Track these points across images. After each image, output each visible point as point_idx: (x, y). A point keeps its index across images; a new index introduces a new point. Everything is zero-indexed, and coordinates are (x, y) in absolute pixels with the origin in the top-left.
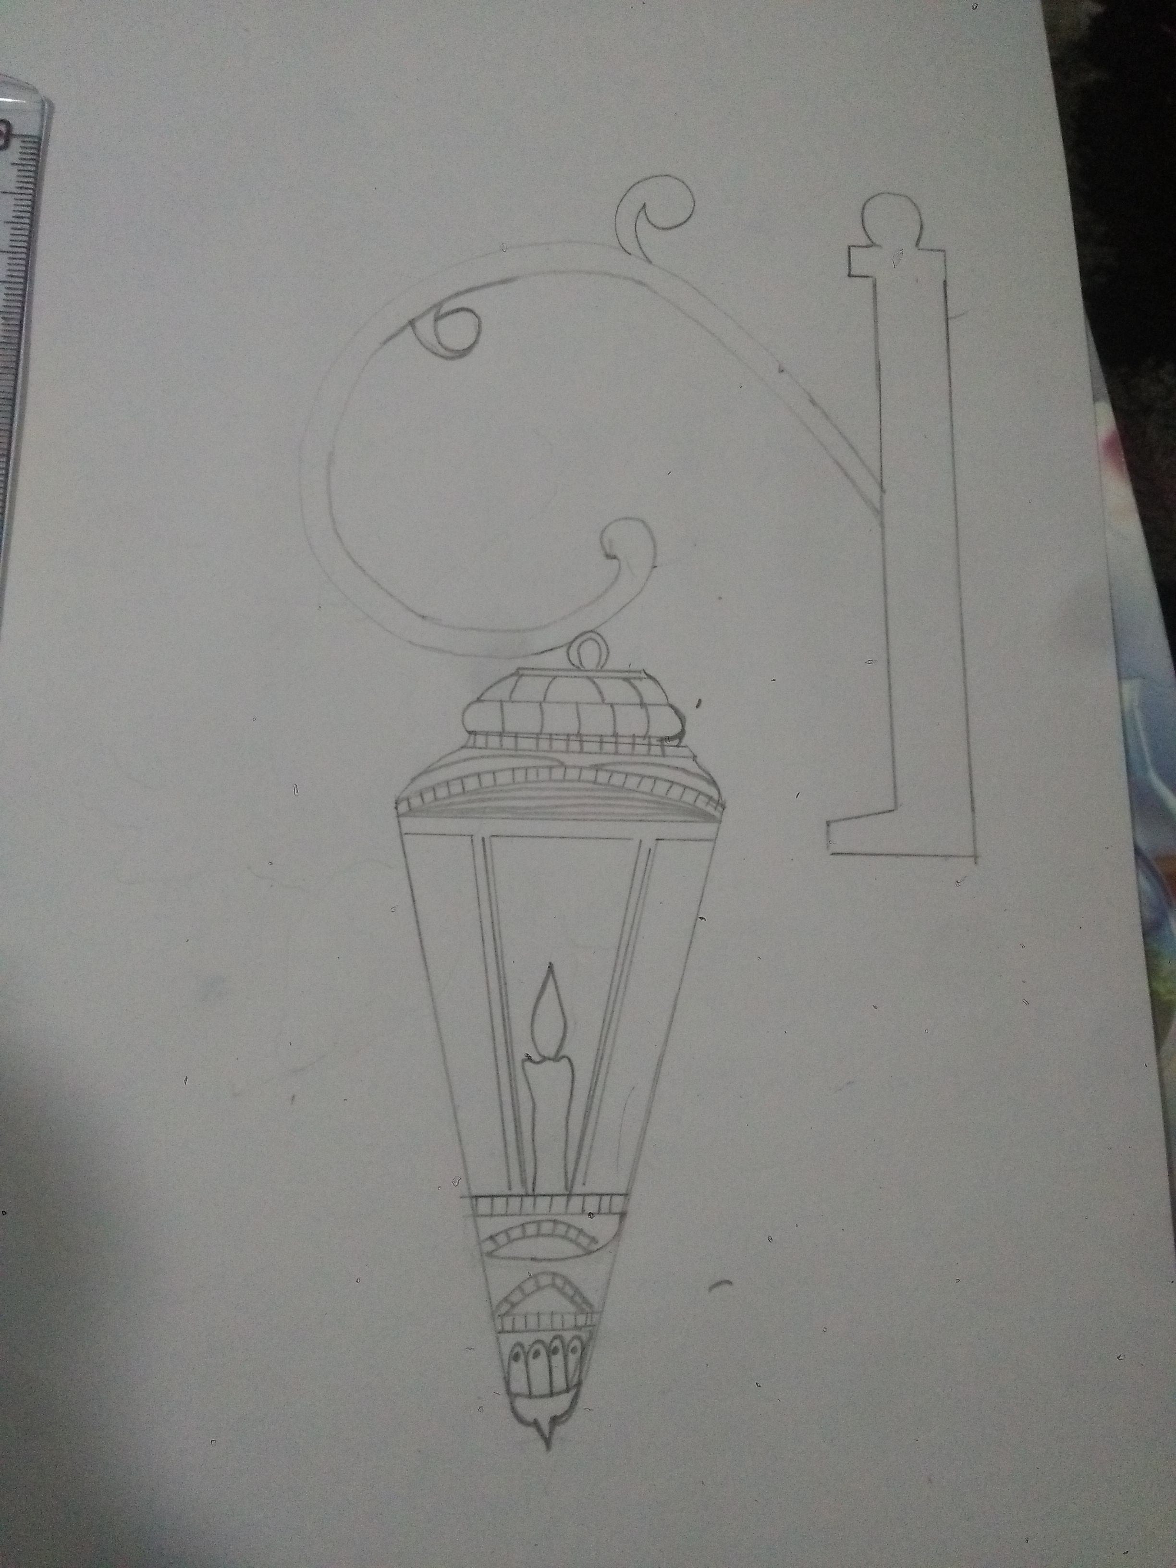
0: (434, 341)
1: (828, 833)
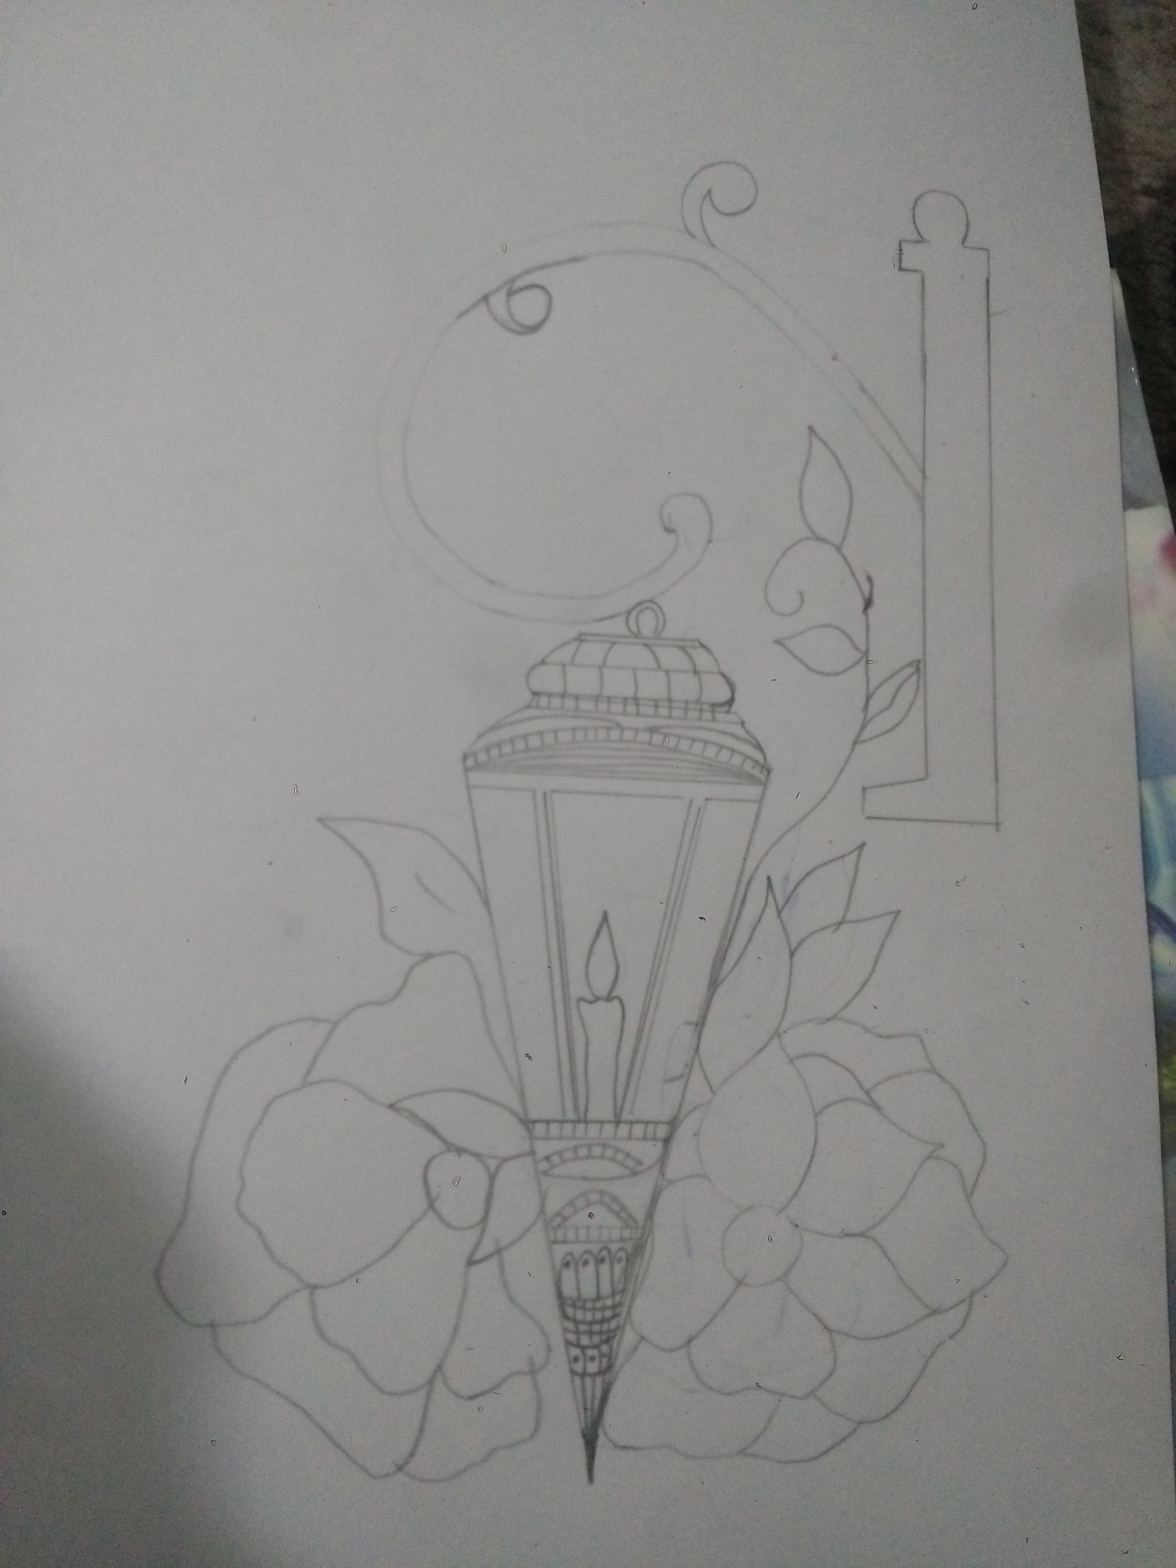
0: (507, 316)
1: (864, 798)
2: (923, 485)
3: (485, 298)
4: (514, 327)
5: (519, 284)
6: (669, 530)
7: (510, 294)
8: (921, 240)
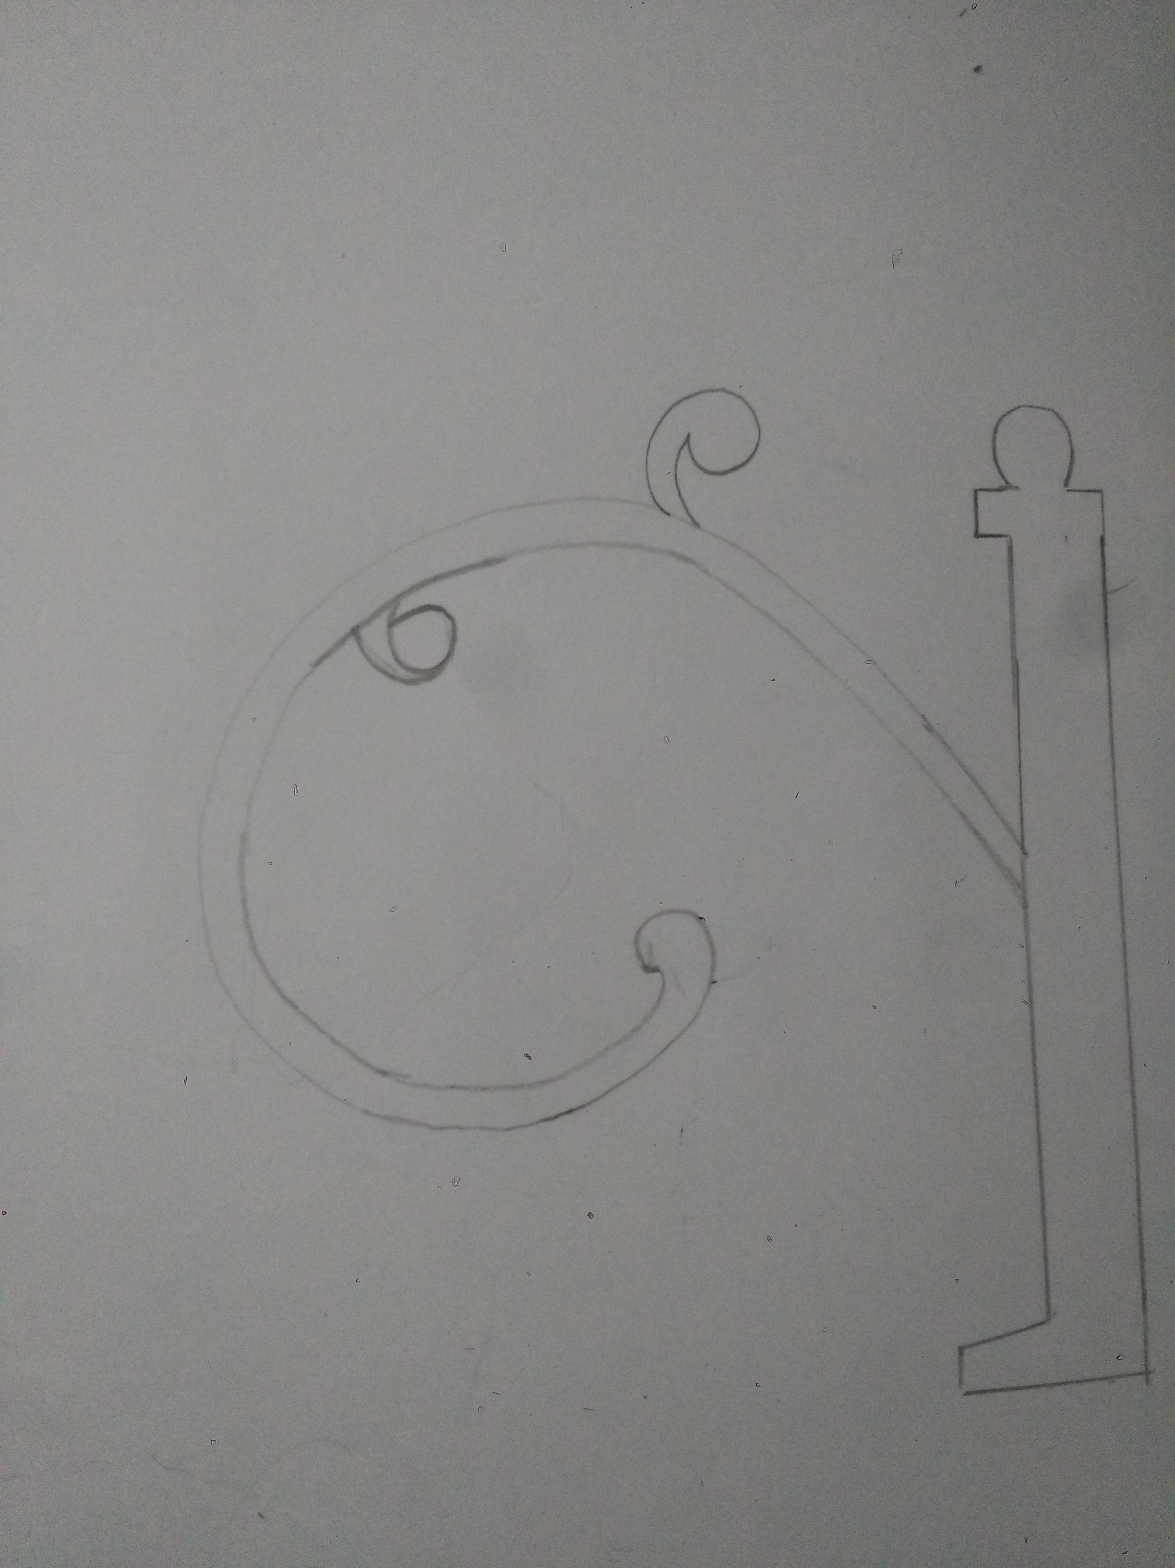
0: (389, 658)
1: (961, 1363)
2: (1023, 864)
3: (355, 632)
4: (401, 672)
5: (406, 606)
6: (649, 969)
7: (391, 624)
8: (1006, 486)
